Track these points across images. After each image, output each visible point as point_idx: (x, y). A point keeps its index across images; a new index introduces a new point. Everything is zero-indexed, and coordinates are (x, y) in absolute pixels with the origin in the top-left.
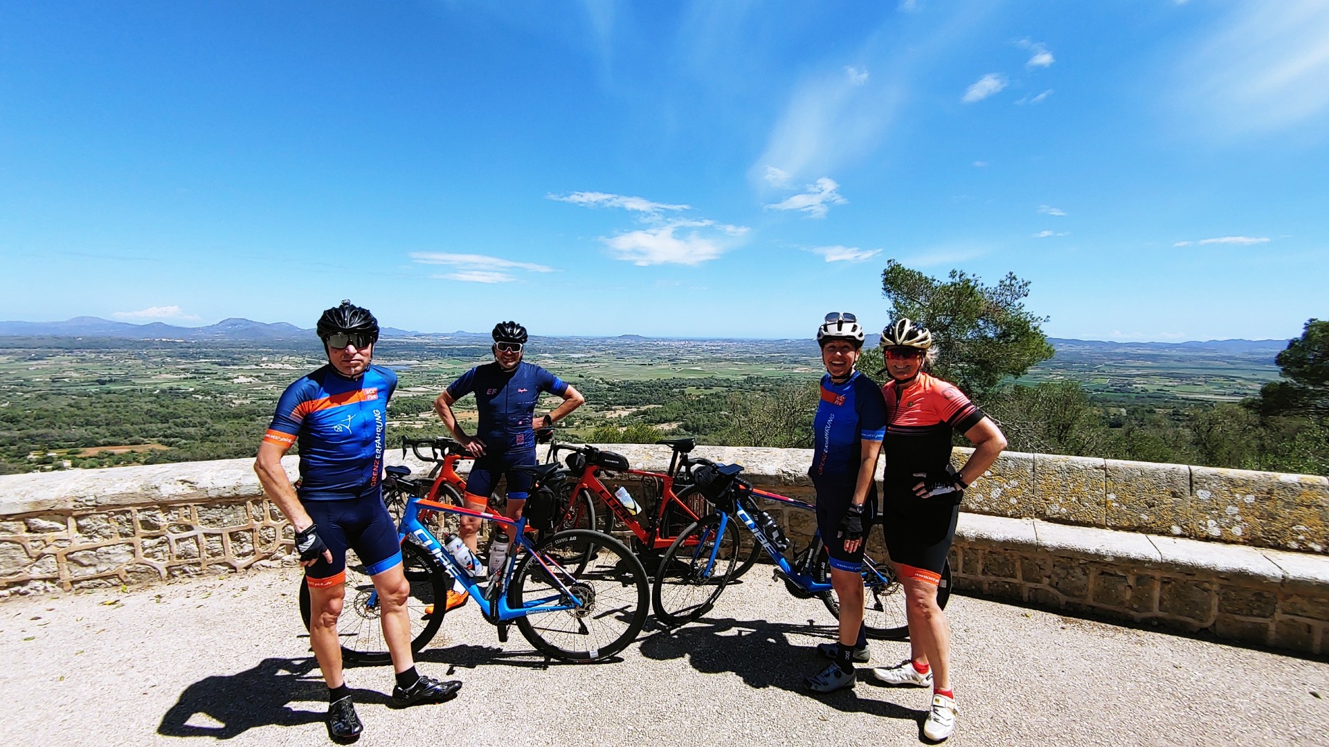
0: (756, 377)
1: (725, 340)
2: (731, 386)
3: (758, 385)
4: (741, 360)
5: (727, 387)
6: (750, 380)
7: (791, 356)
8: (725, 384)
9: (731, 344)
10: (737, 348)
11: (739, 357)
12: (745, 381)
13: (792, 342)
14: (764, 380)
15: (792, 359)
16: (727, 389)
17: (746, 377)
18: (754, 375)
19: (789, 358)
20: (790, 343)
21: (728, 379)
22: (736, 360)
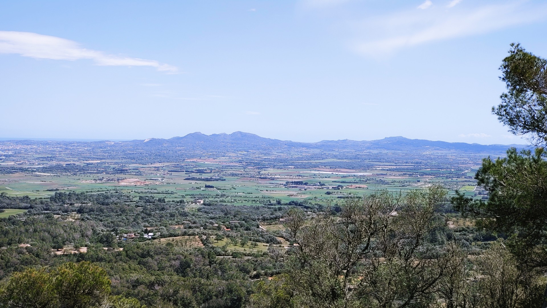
0: (68, 193)
1: (18, 142)
2: (31, 207)
3: (71, 204)
4: (44, 170)
5: (25, 208)
6: (59, 197)
7: (116, 163)
8: (23, 205)
9: (29, 147)
10: (36, 152)
11: (41, 166)
12: (52, 199)
13: (116, 144)
14: (80, 197)
15: (117, 166)
16: (26, 211)
17: (53, 193)
18: (65, 190)
19: (112, 166)
20: (113, 145)
21: (27, 197)
22: (38, 170)
